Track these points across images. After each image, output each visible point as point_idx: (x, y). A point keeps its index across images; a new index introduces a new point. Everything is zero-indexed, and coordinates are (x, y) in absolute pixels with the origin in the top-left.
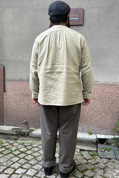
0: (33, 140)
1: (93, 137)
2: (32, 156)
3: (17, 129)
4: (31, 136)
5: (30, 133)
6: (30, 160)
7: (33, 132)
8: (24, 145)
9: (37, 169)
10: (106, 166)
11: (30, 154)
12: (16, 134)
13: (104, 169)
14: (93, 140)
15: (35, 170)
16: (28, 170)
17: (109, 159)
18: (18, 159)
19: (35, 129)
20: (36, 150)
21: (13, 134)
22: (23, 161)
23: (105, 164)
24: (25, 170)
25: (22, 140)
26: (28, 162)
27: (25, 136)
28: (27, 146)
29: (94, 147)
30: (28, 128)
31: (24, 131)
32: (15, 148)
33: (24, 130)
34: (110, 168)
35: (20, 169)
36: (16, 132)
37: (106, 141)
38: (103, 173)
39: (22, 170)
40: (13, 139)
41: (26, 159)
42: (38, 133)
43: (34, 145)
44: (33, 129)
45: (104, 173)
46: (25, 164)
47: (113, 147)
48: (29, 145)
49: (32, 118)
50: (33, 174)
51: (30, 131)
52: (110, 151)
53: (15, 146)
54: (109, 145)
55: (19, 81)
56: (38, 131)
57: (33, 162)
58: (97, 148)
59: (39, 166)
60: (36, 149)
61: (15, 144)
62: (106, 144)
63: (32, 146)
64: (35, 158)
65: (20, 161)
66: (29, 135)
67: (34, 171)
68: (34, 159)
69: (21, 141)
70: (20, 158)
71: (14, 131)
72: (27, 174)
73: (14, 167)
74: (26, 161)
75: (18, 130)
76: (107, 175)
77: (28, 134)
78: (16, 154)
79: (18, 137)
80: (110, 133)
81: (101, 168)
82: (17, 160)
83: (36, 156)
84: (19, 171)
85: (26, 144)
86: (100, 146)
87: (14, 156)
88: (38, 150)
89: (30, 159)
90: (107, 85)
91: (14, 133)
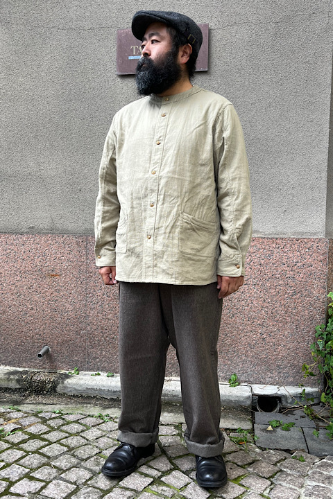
0: (66, 404)
1: (242, 392)
2: (62, 445)
3: (21, 372)
4: (62, 392)
5: (58, 384)
6: (56, 458)
7: (68, 382)
8: (41, 418)
9: (75, 479)
10: (276, 469)
11: (58, 442)
12: (18, 387)
13: (272, 477)
14: (242, 399)
15: (69, 484)
16: (48, 483)
17: (288, 451)
18: (19, 454)
19: (73, 372)
20: (74, 431)
21: (10, 389)
22: (34, 460)
23: (275, 465)
24: (39, 485)
25: (35, 404)
26: (48, 461)
27: (45, 392)
28: (50, 419)
29: (244, 420)
30: (53, 370)
31: (42, 377)
32: (13, 426)
33: (44, 376)
34: (288, 475)
35: (25, 482)
36: (18, 381)
37: (281, 402)
38: (268, 490)
39: (29, 483)
40: (8, 402)
41: (43, 455)
42: (82, 382)
43: (70, 418)
44: (67, 372)
45: (272, 489)
46: (39, 467)
47: (299, 420)
48: (54, 416)
49: (67, 341)
50: (62, 495)
51: (59, 379)
52: (292, 429)
53: (13, 421)
54: (287, 414)
55: (27, 233)
56: (82, 377)
57: (65, 461)
58: (253, 423)
59: (81, 473)
60: (75, 428)
61: (15, 415)
62: (280, 412)
63: (64, 419)
64: (72, 452)
65: (26, 461)
66: (55, 391)
67: (67, 487)
68: (67, 454)
69: (31, 407)
70: (25, 451)
71: (11, 380)
72: (46, 494)
73: (7, 477)
74: (45, 460)
75: (24, 376)
76: (279, 495)
77: (54, 388)
78: (16, 441)
79: (24, 396)
80: (291, 379)
81: (263, 476)
82: (17, 457)
83: (73, 445)
84: (23, 487)
85: (47, 415)
86: (260, 416)
87: (10, 446)
88: (80, 430)
89: (57, 453)
90: (280, 241)
91: (13, 385)
